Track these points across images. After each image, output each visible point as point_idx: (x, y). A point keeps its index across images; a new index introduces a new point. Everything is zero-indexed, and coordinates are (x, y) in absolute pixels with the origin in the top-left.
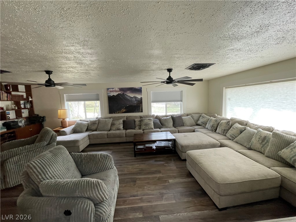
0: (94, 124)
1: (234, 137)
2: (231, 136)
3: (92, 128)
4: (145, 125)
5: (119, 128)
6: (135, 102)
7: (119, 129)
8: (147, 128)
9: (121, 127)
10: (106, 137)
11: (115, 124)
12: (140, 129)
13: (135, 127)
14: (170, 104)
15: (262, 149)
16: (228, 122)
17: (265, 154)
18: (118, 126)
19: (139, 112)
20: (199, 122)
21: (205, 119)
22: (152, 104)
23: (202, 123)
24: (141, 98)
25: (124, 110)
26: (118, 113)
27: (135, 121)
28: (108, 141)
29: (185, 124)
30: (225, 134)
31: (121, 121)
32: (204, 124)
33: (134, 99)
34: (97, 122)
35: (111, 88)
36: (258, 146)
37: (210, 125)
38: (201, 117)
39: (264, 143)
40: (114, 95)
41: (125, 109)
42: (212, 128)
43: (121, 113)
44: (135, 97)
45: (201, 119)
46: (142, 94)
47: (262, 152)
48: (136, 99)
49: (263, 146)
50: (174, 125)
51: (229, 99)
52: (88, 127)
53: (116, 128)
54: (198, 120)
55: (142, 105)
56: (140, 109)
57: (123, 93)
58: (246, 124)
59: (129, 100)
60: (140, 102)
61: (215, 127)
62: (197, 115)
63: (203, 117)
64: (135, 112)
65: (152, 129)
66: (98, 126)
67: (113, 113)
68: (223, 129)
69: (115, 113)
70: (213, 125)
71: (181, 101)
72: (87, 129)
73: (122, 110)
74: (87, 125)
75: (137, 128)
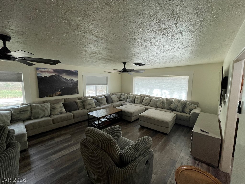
0: (23, 111)
1: (148, 104)
2: (146, 104)
3: (21, 118)
4: (88, 105)
5: (62, 111)
6: (72, 84)
7: (62, 113)
8: (91, 107)
9: (64, 110)
10: (52, 123)
11: (56, 108)
12: (84, 109)
13: (78, 108)
14: (100, 87)
15: (163, 107)
16: (142, 96)
17: (165, 108)
18: (61, 109)
19: (75, 94)
20: (122, 99)
21: (125, 96)
22: (86, 86)
23: (124, 99)
24: (77, 81)
25: (59, 93)
26: (52, 96)
27: (76, 103)
28: (54, 126)
29: (113, 101)
30: (141, 103)
31: (61, 104)
32: (125, 99)
33: (70, 82)
34: (29, 109)
35: (42, 68)
36: (161, 105)
37: (130, 100)
38: (122, 95)
39: (163, 104)
40: (46, 77)
41: (60, 91)
42: (132, 101)
43: (56, 96)
44: (71, 80)
45: (122, 96)
46: (78, 77)
47: (163, 108)
48: (72, 81)
49: (163, 105)
50: (108, 103)
51: (137, 84)
52: (11, 117)
53: (59, 112)
54: (120, 97)
55: (78, 88)
56: (76, 91)
57: (58, 75)
58: (150, 97)
59: (64, 82)
60: (76, 84)
61: (134, 100)
62: (119, 94)
63: (123, 95)
64: (71, 94)
65: (95, 107)
66: (31, 112)
67: (45, 97)
68: (140, 100)
69: (47, 96)
70: (132, 99)
71: (107, 84)
72: (11, 120)
73: (57, 92)
74: (10, 115)
75: (81, 108)
